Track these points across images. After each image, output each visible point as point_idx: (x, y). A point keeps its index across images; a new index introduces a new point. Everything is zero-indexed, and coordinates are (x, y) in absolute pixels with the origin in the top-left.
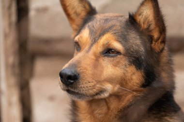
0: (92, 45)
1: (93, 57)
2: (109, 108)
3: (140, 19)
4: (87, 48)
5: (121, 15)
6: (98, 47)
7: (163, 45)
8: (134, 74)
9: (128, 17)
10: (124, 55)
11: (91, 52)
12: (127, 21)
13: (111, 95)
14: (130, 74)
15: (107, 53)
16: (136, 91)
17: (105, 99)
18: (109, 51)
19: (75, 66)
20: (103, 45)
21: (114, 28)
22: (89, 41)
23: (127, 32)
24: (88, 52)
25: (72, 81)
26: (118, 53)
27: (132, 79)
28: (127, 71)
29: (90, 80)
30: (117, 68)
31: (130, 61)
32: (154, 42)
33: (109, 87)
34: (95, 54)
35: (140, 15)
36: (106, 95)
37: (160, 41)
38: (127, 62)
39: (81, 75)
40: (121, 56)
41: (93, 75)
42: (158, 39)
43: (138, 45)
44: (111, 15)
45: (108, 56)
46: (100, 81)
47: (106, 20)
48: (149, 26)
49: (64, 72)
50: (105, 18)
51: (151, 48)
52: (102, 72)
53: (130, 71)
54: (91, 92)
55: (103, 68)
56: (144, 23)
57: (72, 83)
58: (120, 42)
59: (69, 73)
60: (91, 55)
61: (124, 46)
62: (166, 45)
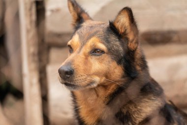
0: (82, 47)
1: (83, 56)
2: (98, 96)
3: (118, 25)
4: (78, 50)
5: (103, 23)
6: (87, 49)
7: (136, 45)
8: (116, 68)
9: (109, 24)
10: (107, 53)
11: (82, 52)
12: (108, 28)
13: (99, 86)
14: (113, 69)
15: (93, 52)
16: (118, 81)
17: (94, 89)
18: (95, 51)
19: (70, 63)
20: (91, 46)
21: (98, 33)
22: (80, 44)
23: (109, 36)
24: (79, 52)
25: (69, 76)
26: (103, 52)
27: (114, 72)
28: (110, 66)
29: (82, 74)
30: (103, 64)
31: (112, 58)
32: (129, 43)
33: (97, 79)
34: (85, 54)
35: (118, 22)
36: (95, 85)
37: (134, 42)
38: (110, 59)
39: (75, 71)
40: (105, 54)
41: (84, 70)
42: (133, 40)
43: (117, 46)
44: (96, 23)
45: (95, 55)
46: (90, 75)
47: (92, 27)
48: (126, 30)
49: (62, 69)
50: (90, 26)
51: (128, 48)
52: (91, 67)
53: (113, 66)
54: (84, 83)
55: (91, 64)
56: (121, 28)
57: (69, 78)
58: (103, 43)
59: (66, 69)
60: (81, 55)
61: (107, 46)
62: (139, 45)
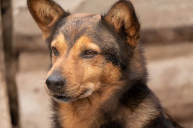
0: (69, 49)
1: (72, 61)
4: (65, 52)
8: (111, 70)
14: (108, 71)
16: (115, 85)
18: (86, 53)
19: (59, 71)
20: (80, 48)
22: (66, 46)
24: (67, 56)
25: (59, 87)
26: (95, 53)
27: (110, 75)
28: (105, 68)
29: (75, 83)
30: (96, 67)
34: (74, 58)
38: (104, 60)
40: (99, 55)
45: (86, 58)
46: (83, 83)
52: (83, 73)
55: (83, 69)
57: (60, 89)
59: (55, 79)
61: (99, 46)
